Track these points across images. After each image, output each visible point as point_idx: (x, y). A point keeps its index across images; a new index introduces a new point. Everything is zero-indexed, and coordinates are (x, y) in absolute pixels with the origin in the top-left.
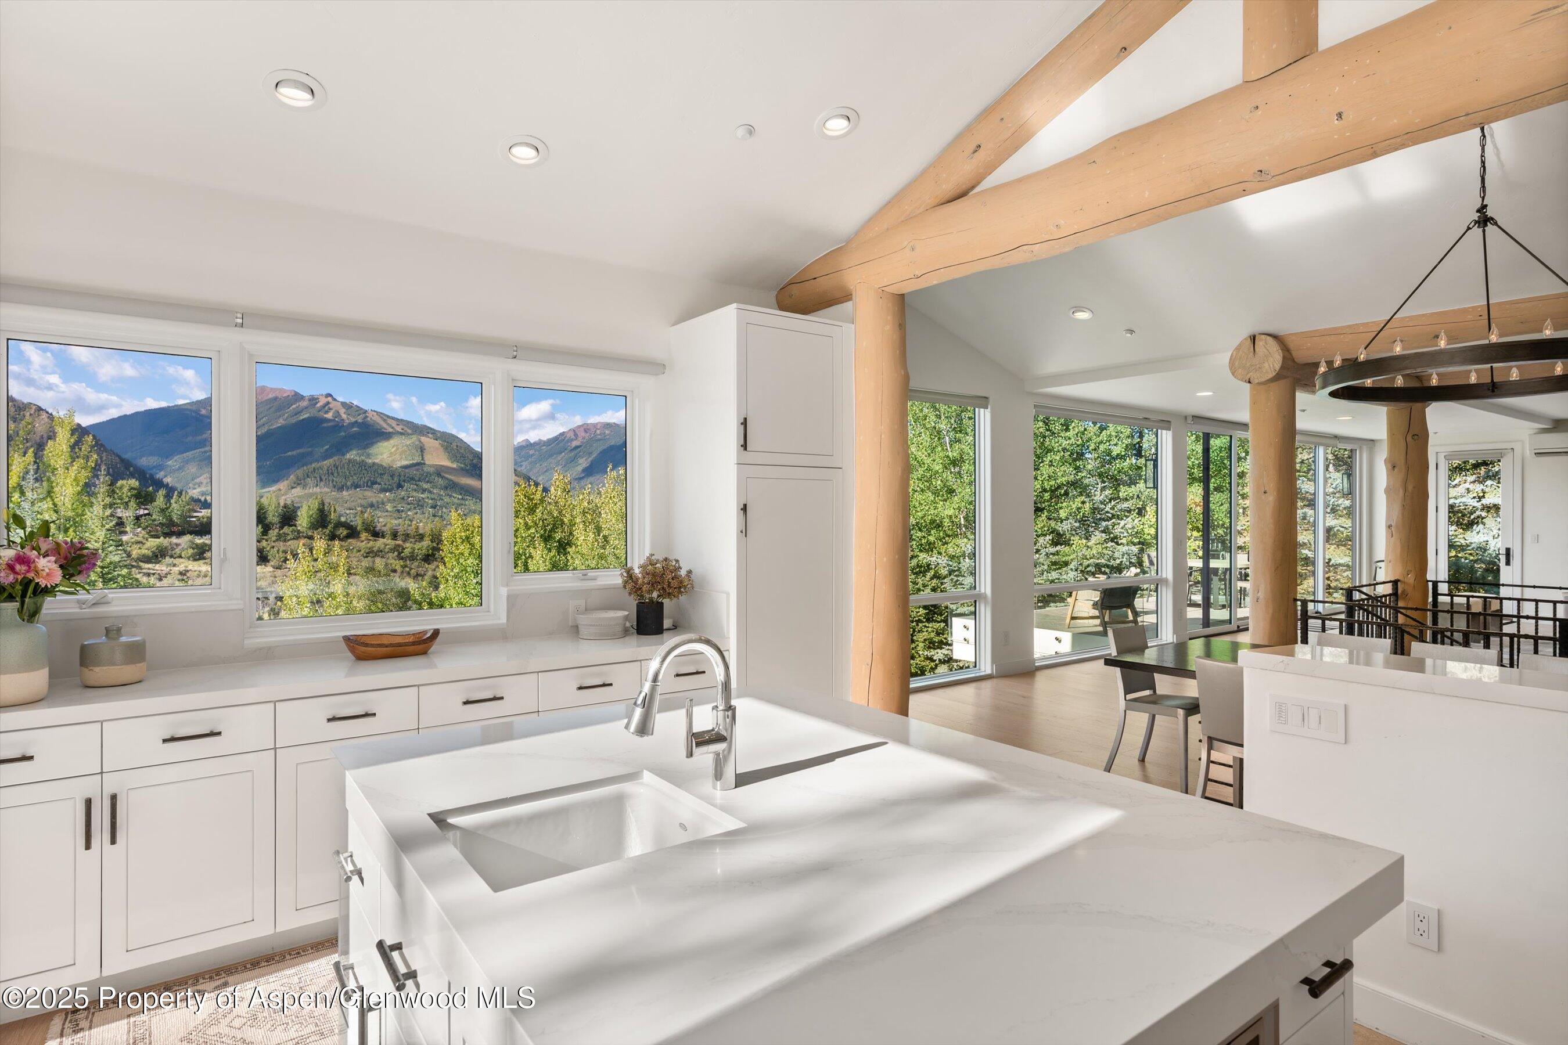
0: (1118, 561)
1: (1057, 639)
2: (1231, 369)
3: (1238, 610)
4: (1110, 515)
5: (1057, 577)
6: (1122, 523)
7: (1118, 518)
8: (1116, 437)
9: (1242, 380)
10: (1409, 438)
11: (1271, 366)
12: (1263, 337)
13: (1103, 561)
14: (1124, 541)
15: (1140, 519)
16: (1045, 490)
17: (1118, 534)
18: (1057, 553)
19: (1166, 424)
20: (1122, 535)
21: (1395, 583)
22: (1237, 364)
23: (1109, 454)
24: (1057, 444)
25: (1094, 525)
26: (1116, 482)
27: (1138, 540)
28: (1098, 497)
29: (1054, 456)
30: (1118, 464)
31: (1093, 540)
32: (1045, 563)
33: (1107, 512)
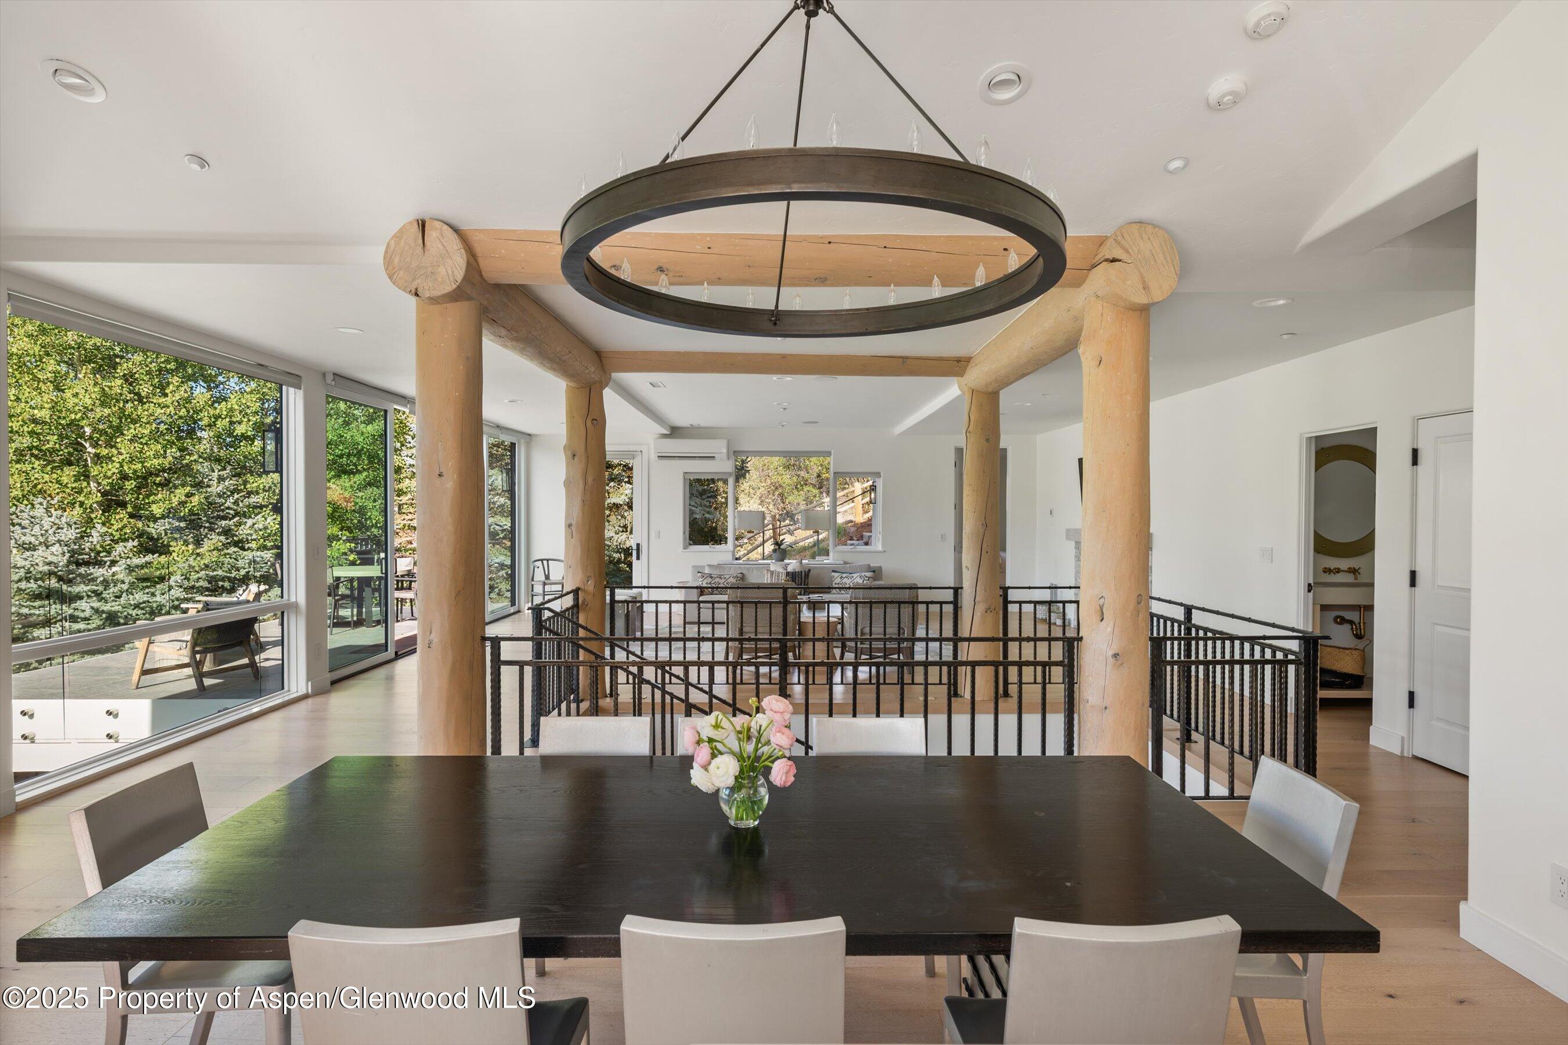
0: (243, 572)
1: (109, 713)
2: (386, 269)
3: (396, 624)
4: (232, 512)
5: (145, 599)
6: (250, 522)
7: (245, 517)
8: (241, 412)
9: (404, 290)
10: (589, 423)
11: (450, 273)
12: (438, 224)
13: (220, 572)
14: (253, 545)
15: (275, 516)
16: (125, 477)
17: (244, 536)
18: (148, 564)
19: (295, 380)
20: (250, 538)
21: (576, 592)
22: (396, 261)
23: (230, 435)
24: (146, 413)
25: (207, 525)
26: (241, 471)
27: (272, 544)
28: (216, 488)
29: (140, 429)
30: (244, 448)
31: (207, 545)
32: (127, 581)
33: (228, 508)
